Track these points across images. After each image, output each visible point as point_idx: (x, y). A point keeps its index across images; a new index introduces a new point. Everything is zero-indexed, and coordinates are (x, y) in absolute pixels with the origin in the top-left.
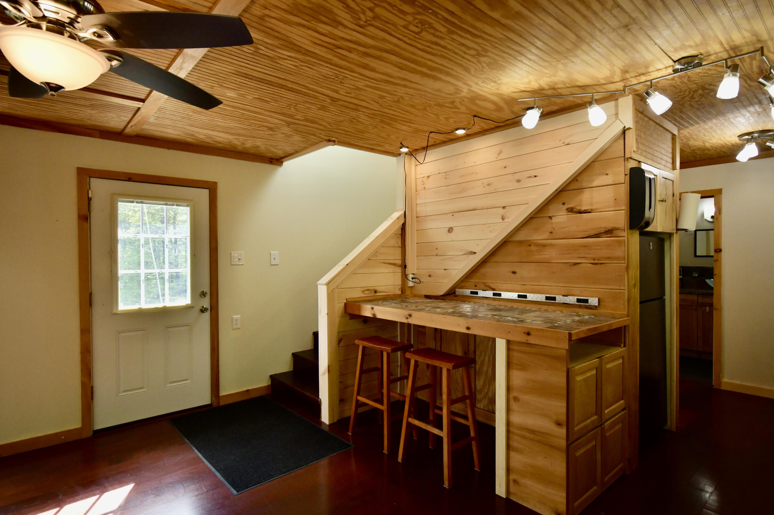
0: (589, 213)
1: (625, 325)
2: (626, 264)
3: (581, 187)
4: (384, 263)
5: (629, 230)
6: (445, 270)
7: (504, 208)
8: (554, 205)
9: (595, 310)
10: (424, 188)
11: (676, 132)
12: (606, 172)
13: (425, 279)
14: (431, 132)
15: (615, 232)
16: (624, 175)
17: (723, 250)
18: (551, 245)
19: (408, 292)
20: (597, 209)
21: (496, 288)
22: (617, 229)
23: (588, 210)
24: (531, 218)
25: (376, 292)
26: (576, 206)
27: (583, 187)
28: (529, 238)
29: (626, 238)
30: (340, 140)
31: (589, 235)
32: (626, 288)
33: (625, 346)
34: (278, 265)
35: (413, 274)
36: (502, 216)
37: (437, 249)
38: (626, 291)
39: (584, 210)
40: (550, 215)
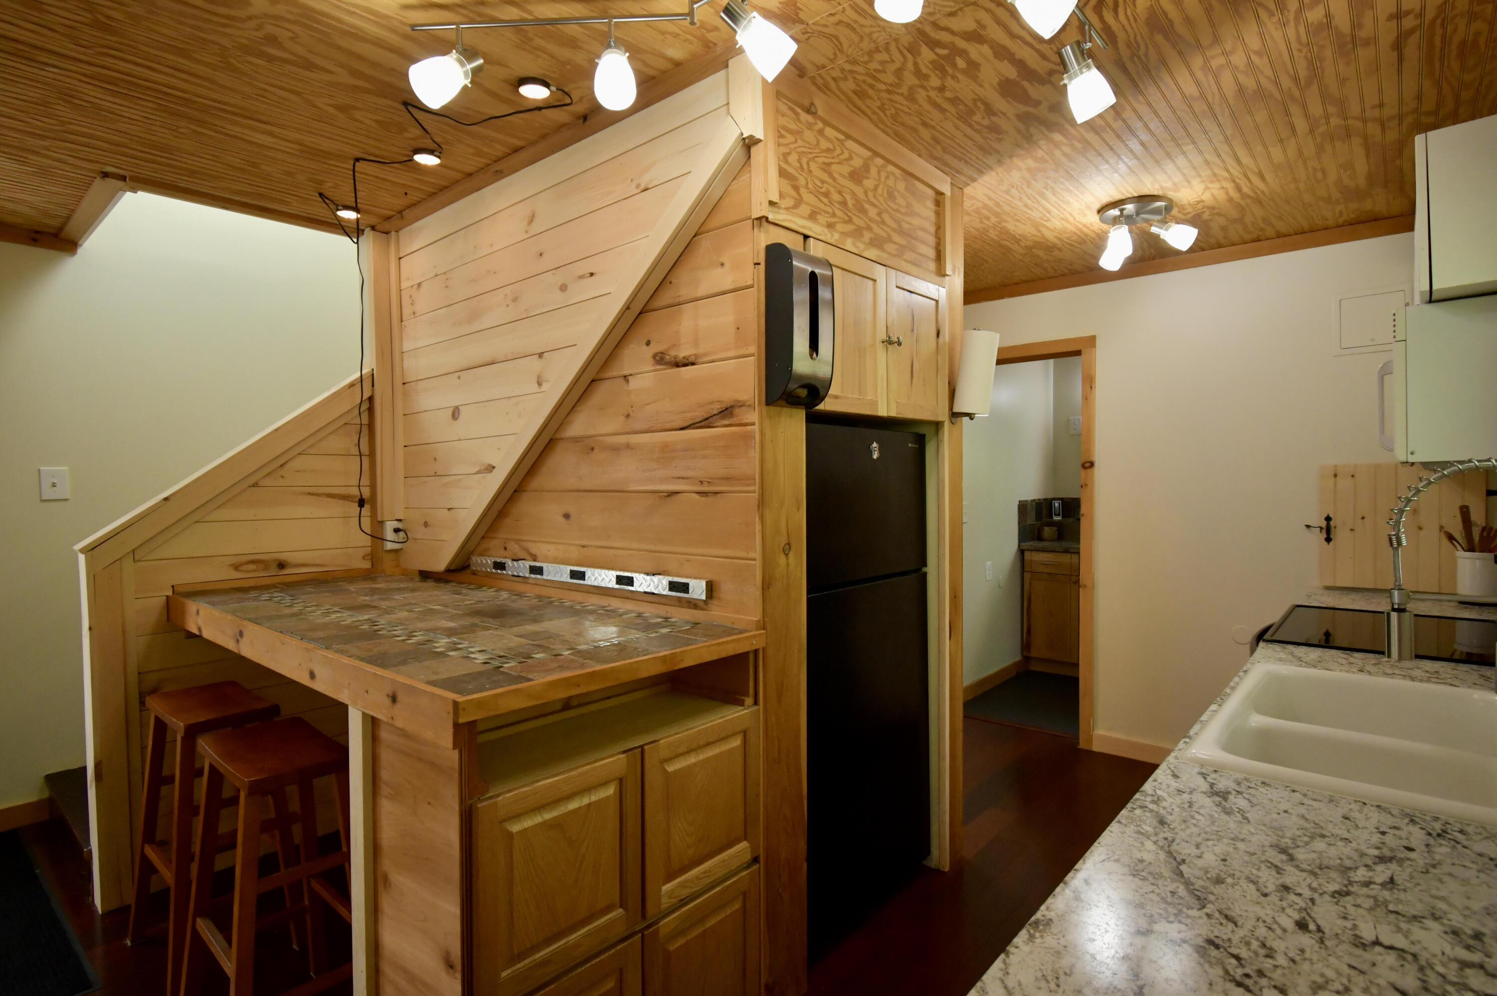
0: (693, 364)
1: (756, 648)
2: (756, 495)
3: (677, 300)
4: (309, 494)
5: (765, 408)
6: (449, 509)
7: (541, 355)
8: (632, 346)
9: (702, 609)
10: (414, 313)
11: (946, 189)
12: (721, 260)
13: (419, 533)
14: (357, 160)
15: (736, 411)
16: (752, 265)
17: (1096, 464)
18: (628, 446)
19: (388, 564)
20: (705, 355)
21: (538, 554)
22: (741, 405)
23: (690, 356)
24: (593, 381)
25: (282, 565)
26: (669, 349)
27: (681, 299)
28: (591, 432)
29: (756, 428)
30: (135, 174)
31: (691, 422)
32: (757, 554)
33: (756, 703)
34: (66, 500)
35: (400, 520)
36: (539, 377)
37: (435, 459)
38: (758, 564)
39: (684, 358)
40: (626, 372)
